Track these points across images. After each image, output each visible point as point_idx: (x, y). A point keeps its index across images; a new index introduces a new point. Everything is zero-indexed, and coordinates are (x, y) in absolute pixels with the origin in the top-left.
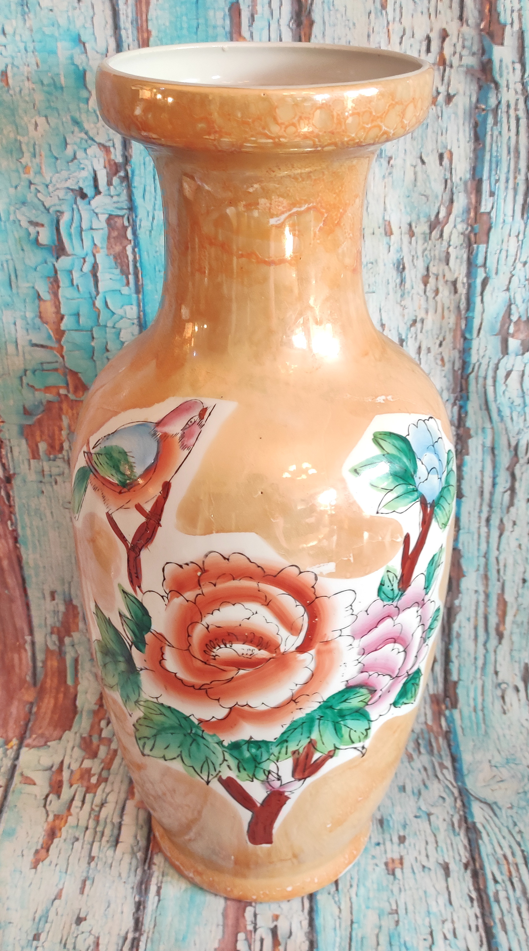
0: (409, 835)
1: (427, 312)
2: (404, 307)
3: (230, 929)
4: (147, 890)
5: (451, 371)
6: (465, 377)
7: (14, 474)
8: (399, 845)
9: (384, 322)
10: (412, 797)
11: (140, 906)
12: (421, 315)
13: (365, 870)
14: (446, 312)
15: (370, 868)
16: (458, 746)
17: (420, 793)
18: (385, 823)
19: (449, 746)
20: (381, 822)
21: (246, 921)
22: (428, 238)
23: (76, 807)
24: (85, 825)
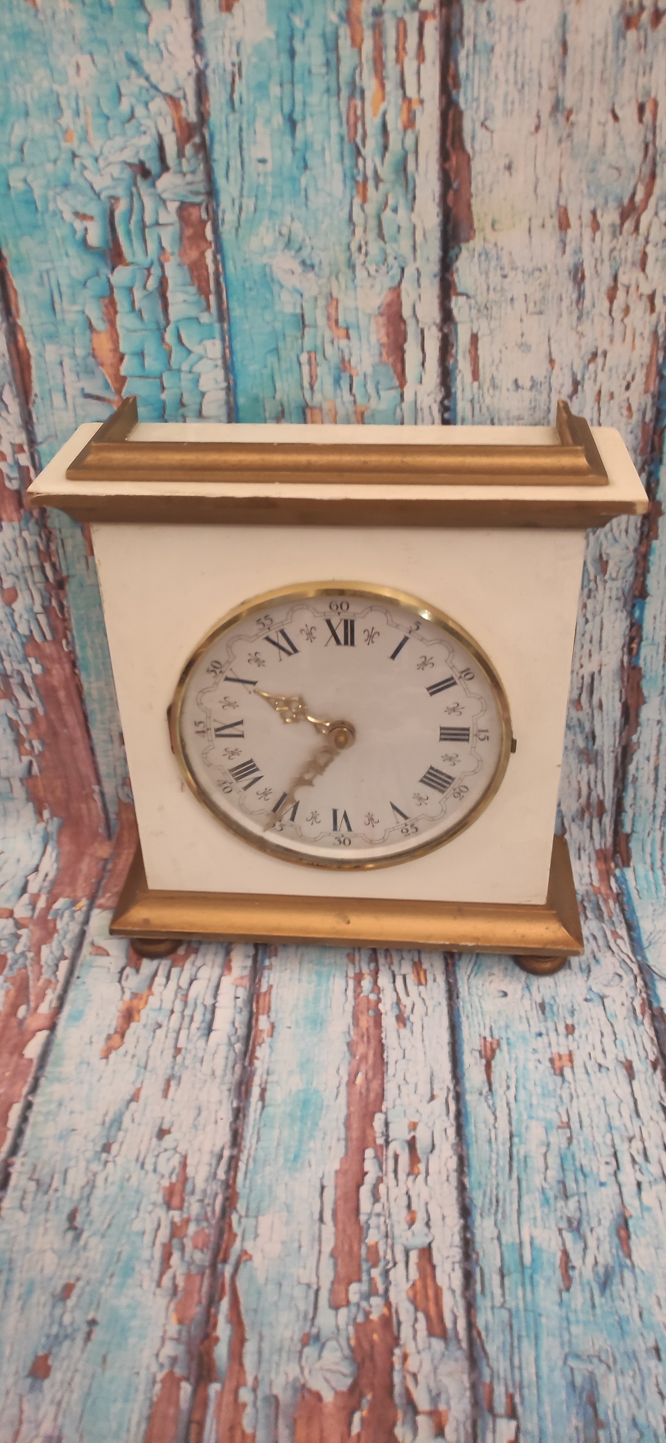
0: (578, 1024)
1: (612, 340)
2: (581, 335)
3: (355, 1144)
4: (248, 1093)
5: (641, 424)
6: (658, 432)
7: (68, 577)
8: (567, 1036)
9: (554, 357)
10: (579, 975)
11: (239, 1114)
12: (603, 345)
13: (524, 1068)
14: (638, 340)
15: (531, 1065)
16: (633, 911)
17: (589, 971)
18: (548, 1008)
19: (623, 910)
20: (542, 1006)
21: (374, 1132)
22: (618, 232)
23: (160, 985)
24: (170, 1008)
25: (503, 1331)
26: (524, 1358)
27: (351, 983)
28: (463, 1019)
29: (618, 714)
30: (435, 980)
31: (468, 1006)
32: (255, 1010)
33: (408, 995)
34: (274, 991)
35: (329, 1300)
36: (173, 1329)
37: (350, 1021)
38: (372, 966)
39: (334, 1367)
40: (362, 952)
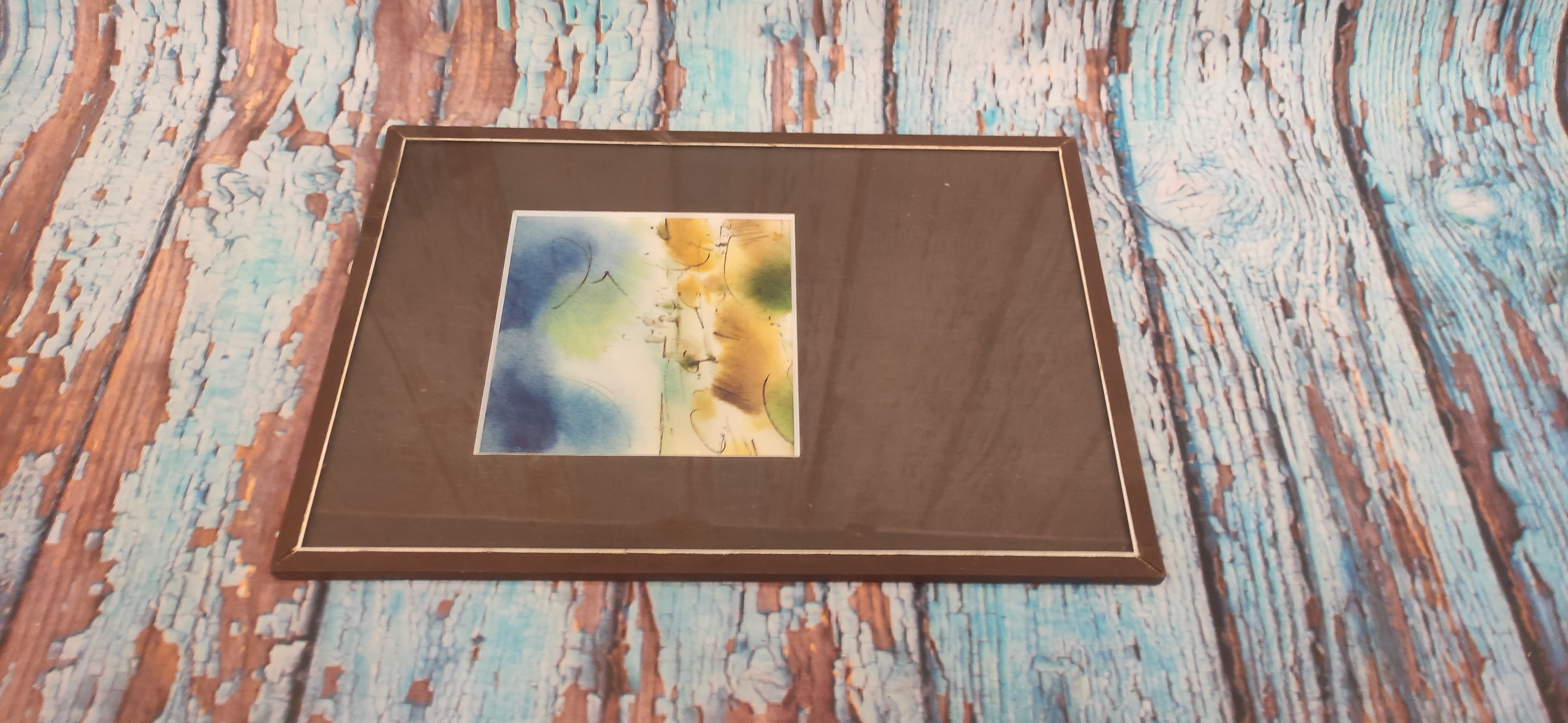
25: (961, 638)
26: (984, 664)
35: (758, 604)
36: (575, 637)
39: (765, 678)
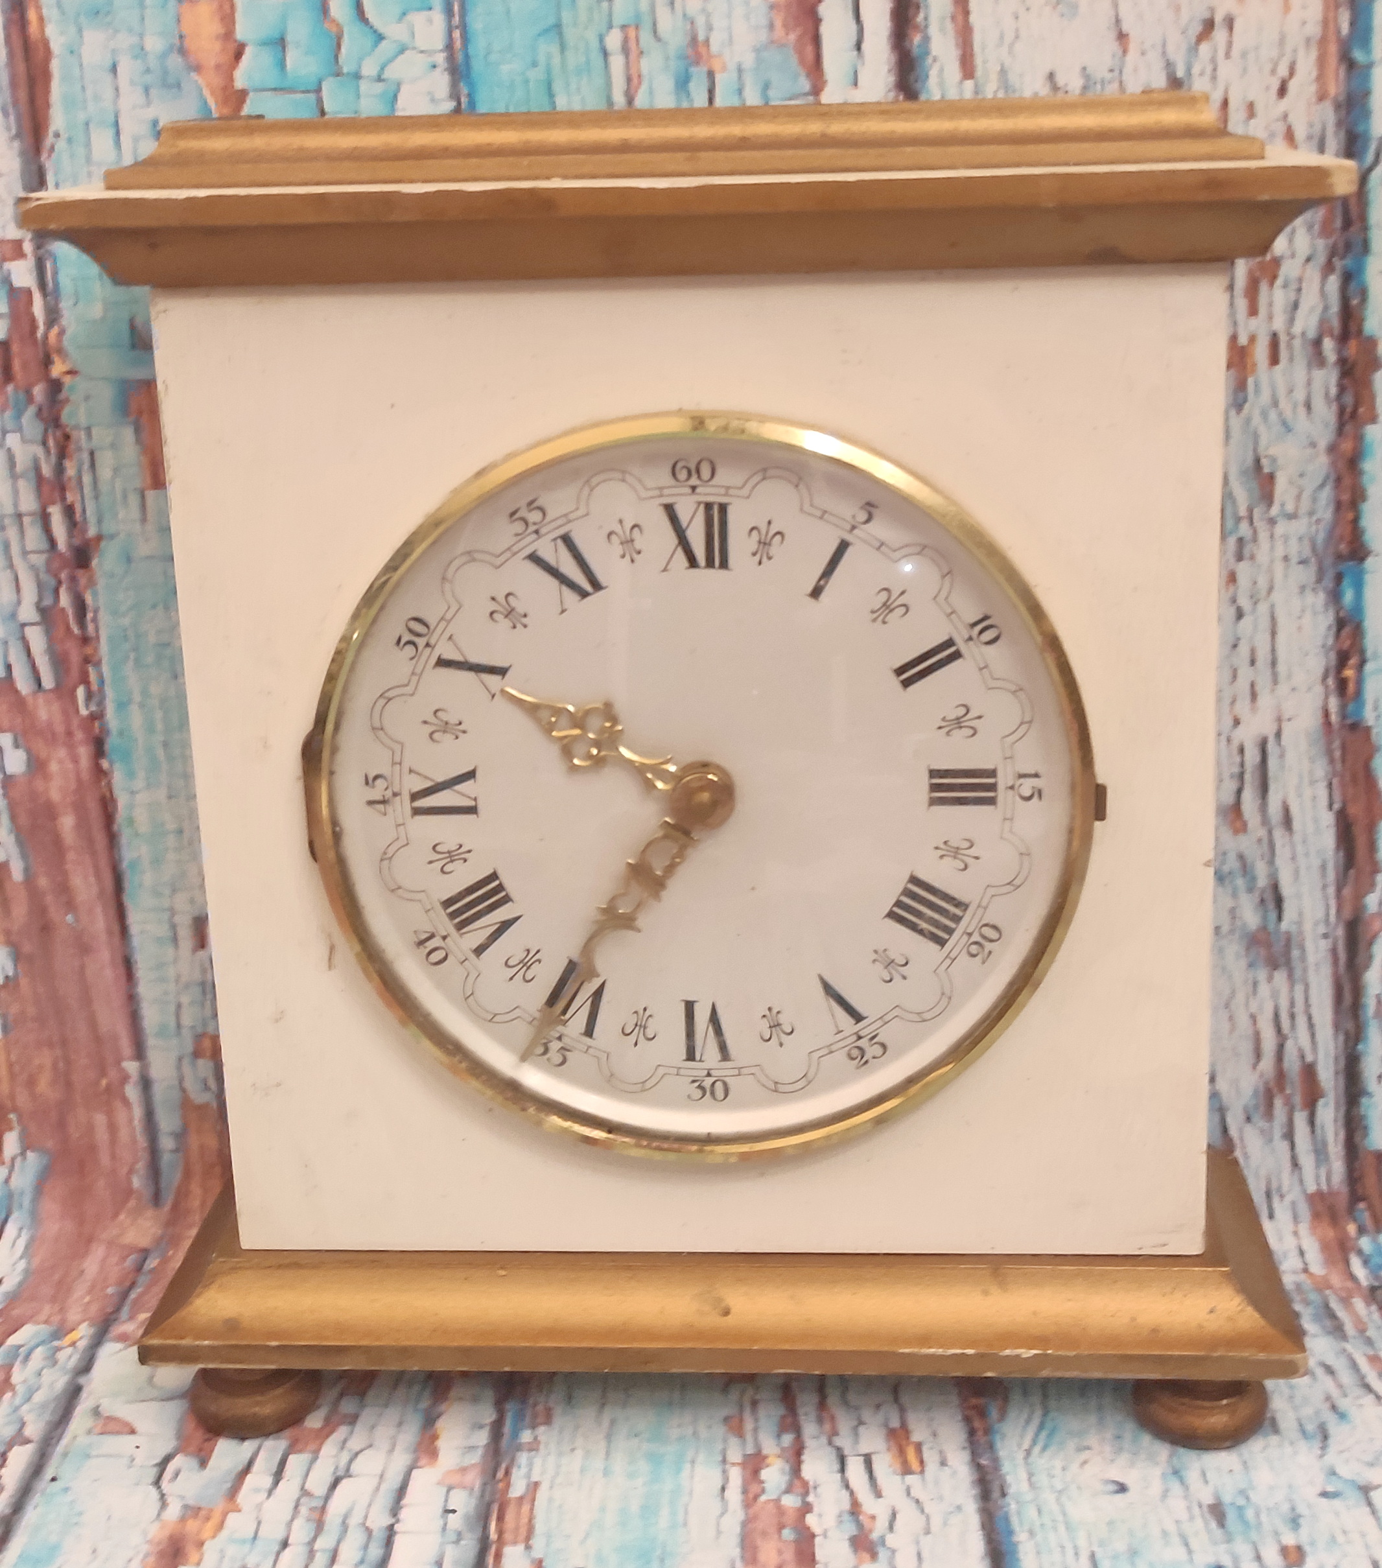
7: (99, 538)
23: (257, 1490)
24: (280, 1535)
27: (736, 1476)
28: (1021, 1536)
29: (1328, 840)
30: (943, 1463)
31: (1031, 1512)
32: (493, 1535)
33: (878, 1494)
34: (542, 1496)
37: (736, 1552)
38: (788, 1439)
40: (762, 1412)
